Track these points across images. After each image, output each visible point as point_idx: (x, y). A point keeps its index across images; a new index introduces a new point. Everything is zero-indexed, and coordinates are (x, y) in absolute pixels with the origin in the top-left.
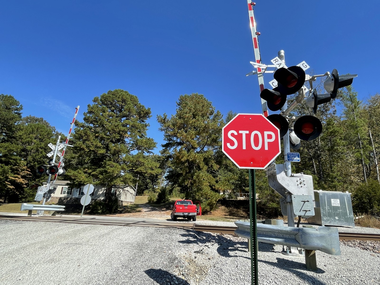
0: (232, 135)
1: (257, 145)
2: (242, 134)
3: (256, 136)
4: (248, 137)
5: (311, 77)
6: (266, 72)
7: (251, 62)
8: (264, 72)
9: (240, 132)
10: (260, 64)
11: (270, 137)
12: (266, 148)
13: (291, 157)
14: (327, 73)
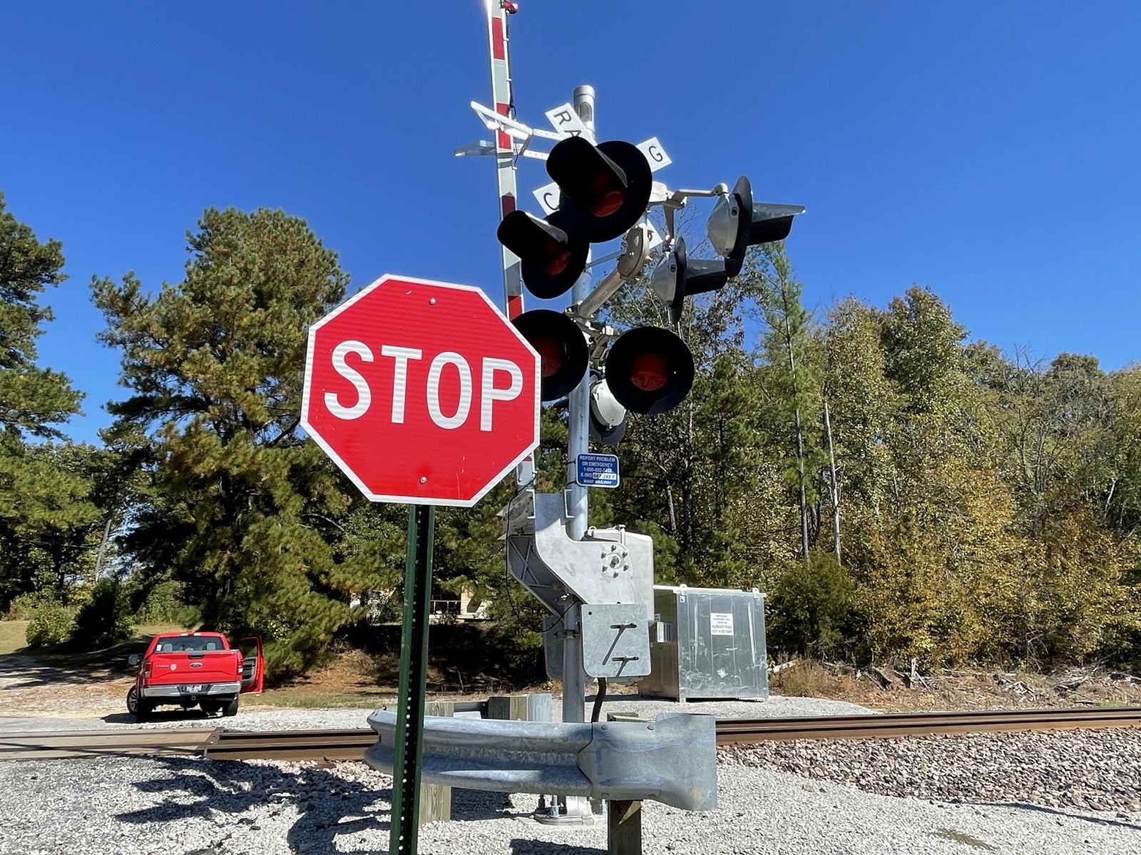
0: (352, 359)
1: (449, 407)
2: (391, 361)
3: (450, 373)
4: (418, 372)
5: (671, 194)
6: (527, 153)
7: (474, 105)
8: (522, 153)
9: (387, 350)
10: (509, 120)
11: (502, 380)
12: (486, 425)
13: (588, 469)
14: (720, 188)
